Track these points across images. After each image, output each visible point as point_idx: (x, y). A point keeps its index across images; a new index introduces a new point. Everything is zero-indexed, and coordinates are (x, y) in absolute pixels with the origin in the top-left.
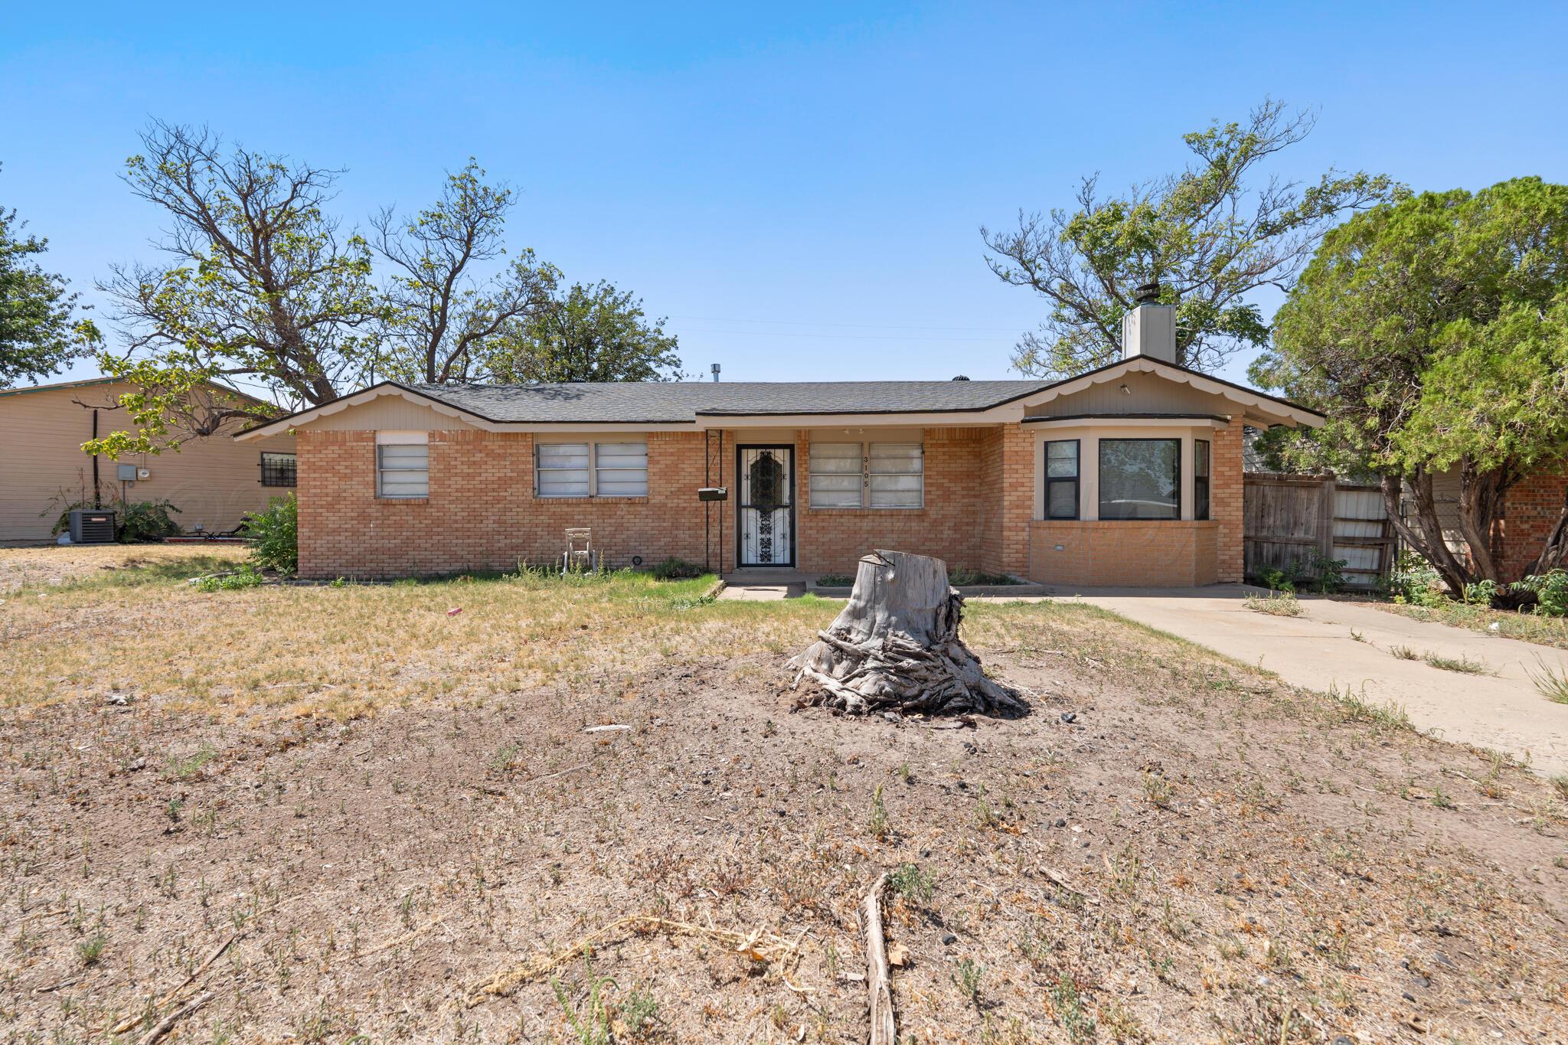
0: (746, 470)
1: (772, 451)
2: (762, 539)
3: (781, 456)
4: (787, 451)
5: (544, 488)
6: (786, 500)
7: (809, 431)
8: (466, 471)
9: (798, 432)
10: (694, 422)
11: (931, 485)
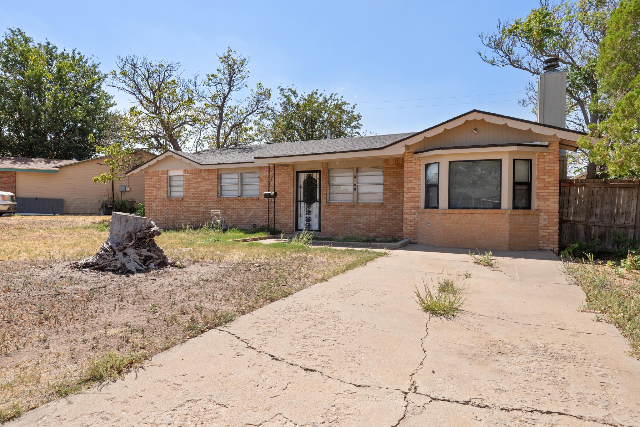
0: (301, 183)
1: (311, 174)
2: (306, 217)
3: (316, 176)
4: (318, 174)
5: (224, 193)
6: (318, 198)
7: (328, 163)
8: (195, 186)
9: (322, 163)
10: (254, 162)
11: (387, 189)
